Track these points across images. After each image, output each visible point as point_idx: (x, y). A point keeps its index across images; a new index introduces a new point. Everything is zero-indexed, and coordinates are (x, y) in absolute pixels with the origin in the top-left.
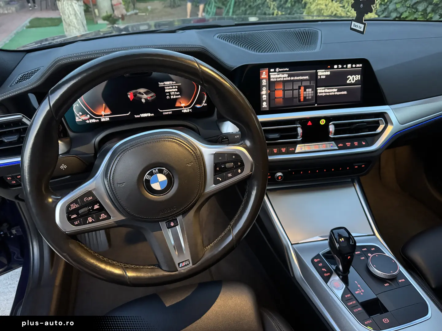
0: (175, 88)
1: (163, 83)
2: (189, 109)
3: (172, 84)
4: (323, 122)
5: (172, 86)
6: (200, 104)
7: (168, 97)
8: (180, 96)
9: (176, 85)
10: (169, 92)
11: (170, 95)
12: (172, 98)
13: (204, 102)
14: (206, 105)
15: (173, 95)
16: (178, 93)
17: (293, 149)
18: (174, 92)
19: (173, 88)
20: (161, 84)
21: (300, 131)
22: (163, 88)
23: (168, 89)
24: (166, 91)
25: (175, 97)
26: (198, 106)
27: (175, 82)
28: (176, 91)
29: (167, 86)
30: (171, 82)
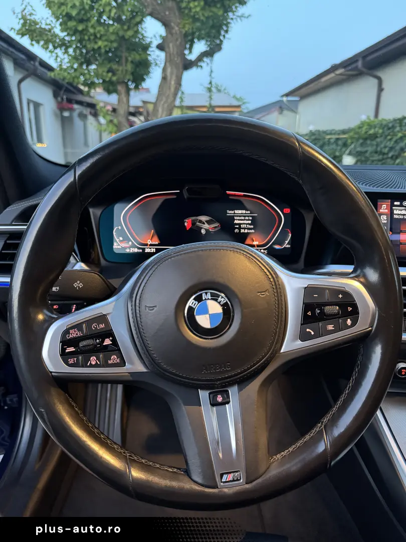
0: (249, 220)
1: (233, 212)
2: (264, 249)
3: (245, 214)
5: (245, 216)
6: (281, 244)
7: (237, 231)
8: (253, 231)
9: (251, 216)
10: (239, 224)
11: (240, 228)
12: (242, 232)
13: (287, 242)
14: (289, 246)
15: (245, 229)
16: (252, 227)
18: (247, 224)
19: (245, 220)
20: (231, 212)
22: (232, 218)
23: (239, 220)
24: (236, 222)
25: (246, 231)
26: (277, 247)
27: (249, 212)
28: (249, 224)
29: (237, 216)
30: (244, 212)
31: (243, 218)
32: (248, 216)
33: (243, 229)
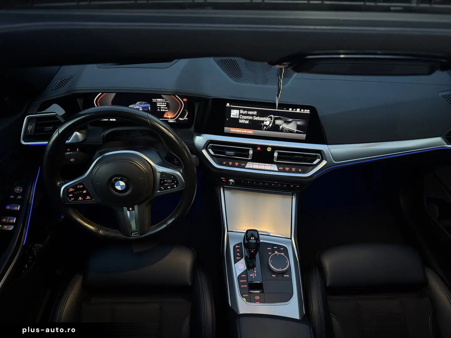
0: (165, 104)
1: (156, 100)
2: (174, 120)
3: (163, 101)
4: (269, 149)
5: (162, 102)
6: (182, 117)
7: (158, 110)
8: (167, 110)
9: (166, 102)
10: (160, 107)
11: (160, 109)
12: (161, 111)
13: (186, 116)
14: (187, 119)
15: (163, 109)
16: (167, 108)
17: (244, 165)
18: (164, 107)
19: (162, 104)
20: (154, 100)
21: (251, 152)
22: (156, 103)
23: (159, 104)
24: (158, 105)
25: (164, 110)
26: (181, 119)
27: (164, 100)
28: (165, 107)
29: (158, 102)
30: (162, 100)
31: (161, 103)
32: (164, 102)
33: (162, 109)
